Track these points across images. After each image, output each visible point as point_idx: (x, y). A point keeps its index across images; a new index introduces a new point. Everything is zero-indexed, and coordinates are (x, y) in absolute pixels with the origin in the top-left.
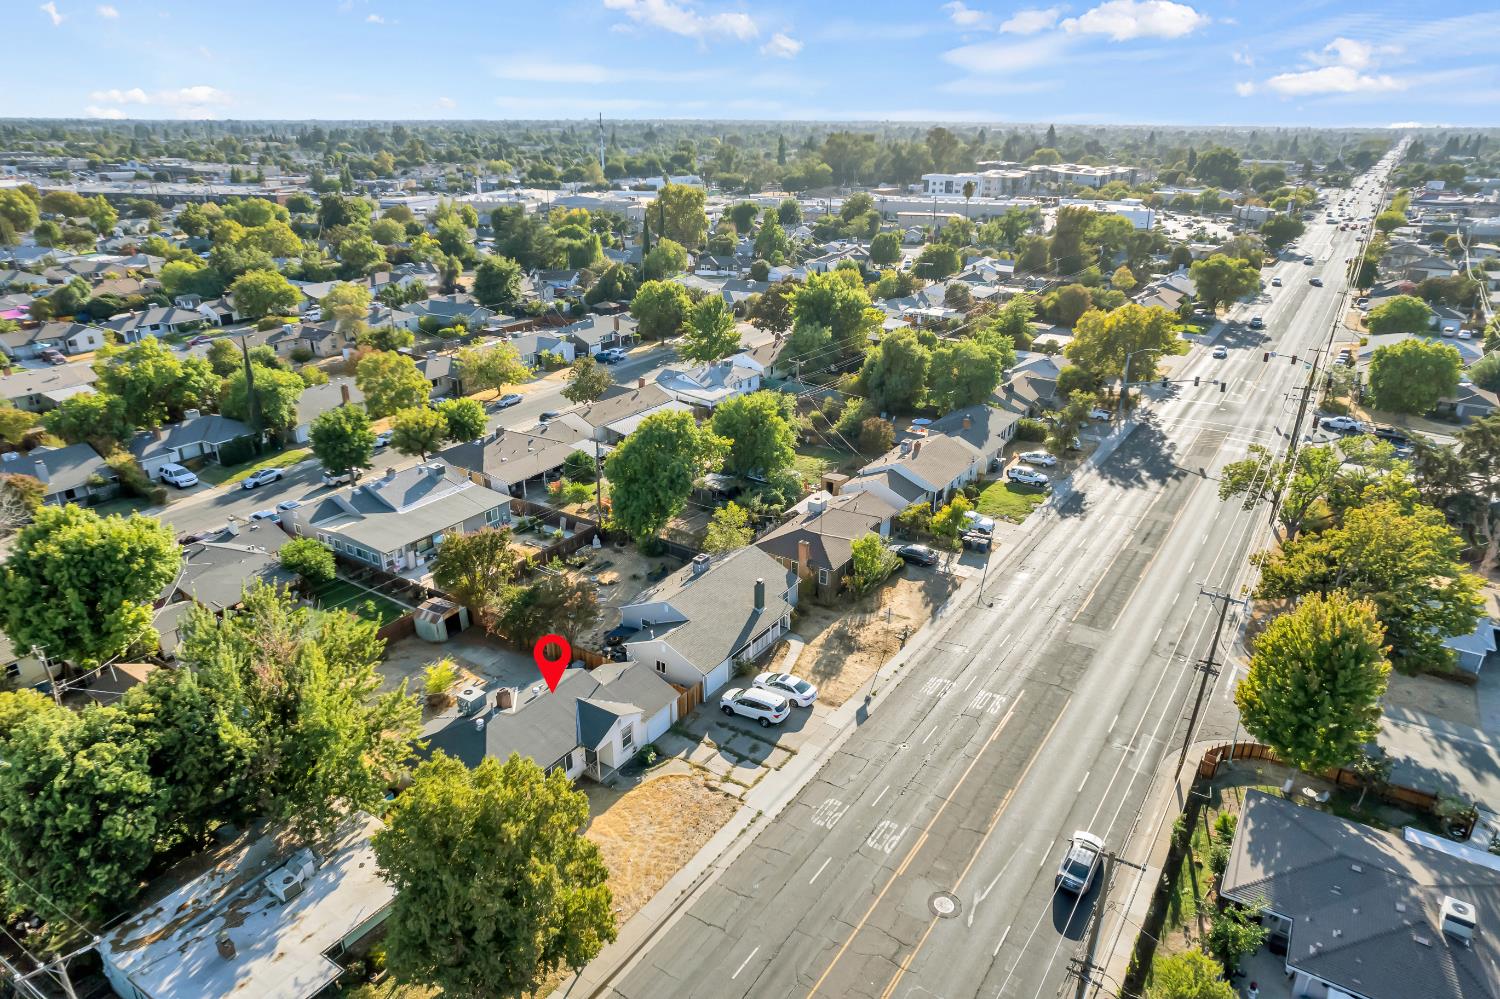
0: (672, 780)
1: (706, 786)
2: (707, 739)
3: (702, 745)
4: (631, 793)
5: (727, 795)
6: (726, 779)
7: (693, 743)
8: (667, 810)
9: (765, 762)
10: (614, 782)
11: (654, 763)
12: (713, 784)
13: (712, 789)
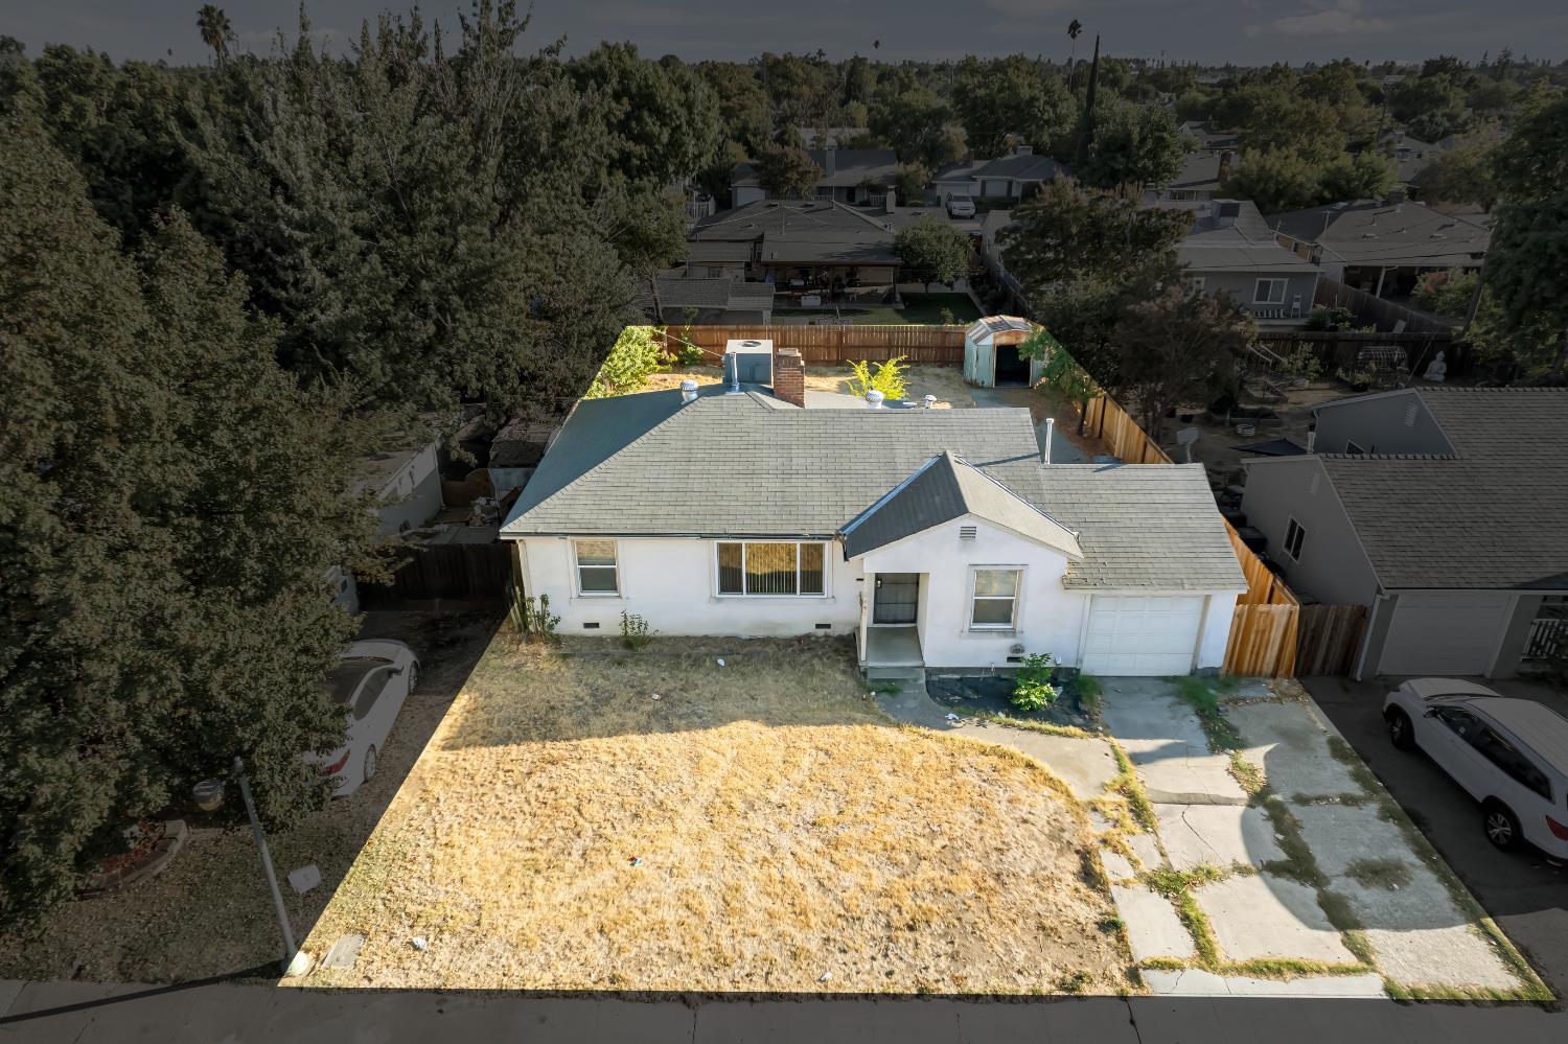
0: (1019, 774)
1: (1085, 855)
2: (1255, 757)
3: (1223, 760)
4: (886, 734)
5: (1110, 926)
6: (1168, 884)
7: (1201, 740)
8: (895, 828)
9: (1375, 937)
10: (889, 688)
11: (1033, 712)
12: (1110, 864)
13: (1089, 875)
